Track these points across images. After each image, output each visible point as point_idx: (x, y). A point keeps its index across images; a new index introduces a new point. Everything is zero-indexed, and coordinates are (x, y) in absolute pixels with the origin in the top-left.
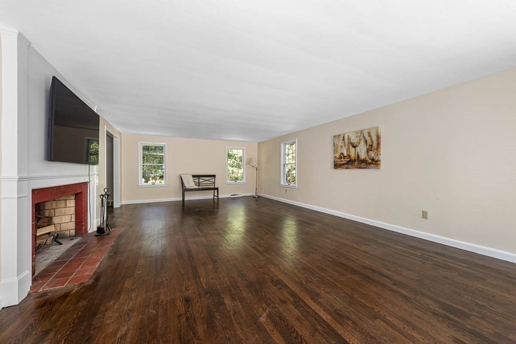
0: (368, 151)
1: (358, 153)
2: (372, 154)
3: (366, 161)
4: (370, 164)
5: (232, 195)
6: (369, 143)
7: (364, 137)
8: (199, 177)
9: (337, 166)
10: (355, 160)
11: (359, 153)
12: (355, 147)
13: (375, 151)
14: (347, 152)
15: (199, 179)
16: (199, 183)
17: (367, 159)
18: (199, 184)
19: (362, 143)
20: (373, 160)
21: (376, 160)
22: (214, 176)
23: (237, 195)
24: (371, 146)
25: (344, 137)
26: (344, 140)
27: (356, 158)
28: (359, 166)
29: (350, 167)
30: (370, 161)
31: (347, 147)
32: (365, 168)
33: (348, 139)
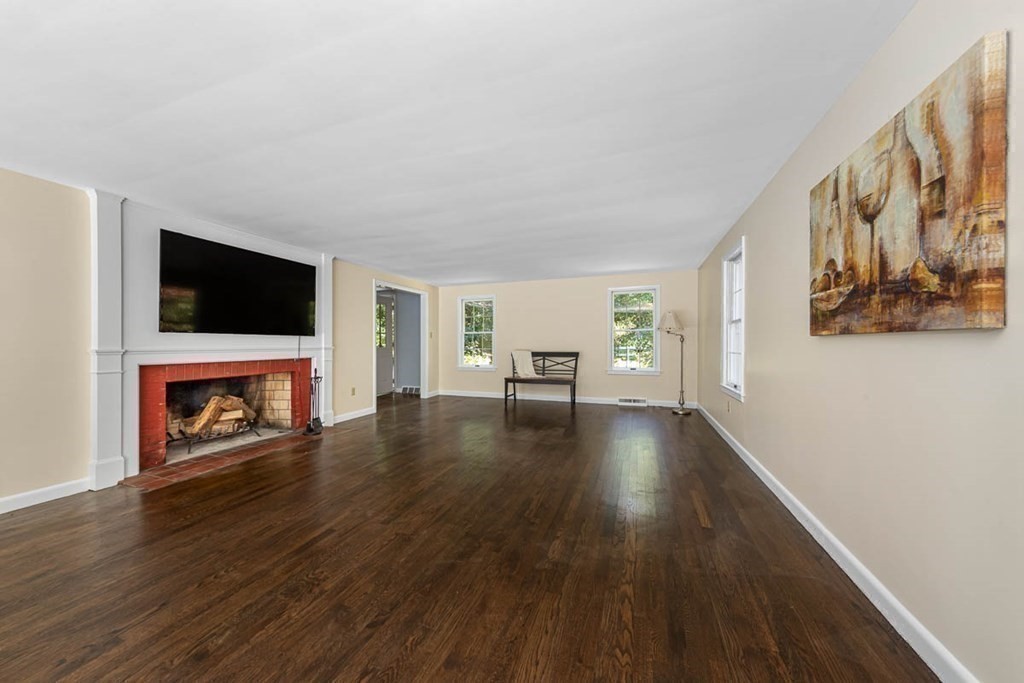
0: (926, 218)
1: (881, 248)
2: (945, 238)
3: (917, 283)
4: (934, 299)
5: (621, 400)
6: (930, 172)
7: (908, 145)
8: (545, 355)
9: (820, 322)
10: (871, 289)
11: (888, 248)
12: (870, 218)
13: (962, 212)
14: (846, 251)
15: (544, 359)
16: (544, 367)
17: (922, 274)
18: (544, 370)
19: (901, 186)
20: (947, 272)
21: (968, 268)
22: (575, 355)
23: (638, 401)
24: (941, 184)
25: (836, 181)
26: (836, 197)
27: (876, 274)
28: (887, 318)
29: (855, 324)
30: (934, 283)
31: (845, 225)
32: (912, 328)
33: (850, 185)
